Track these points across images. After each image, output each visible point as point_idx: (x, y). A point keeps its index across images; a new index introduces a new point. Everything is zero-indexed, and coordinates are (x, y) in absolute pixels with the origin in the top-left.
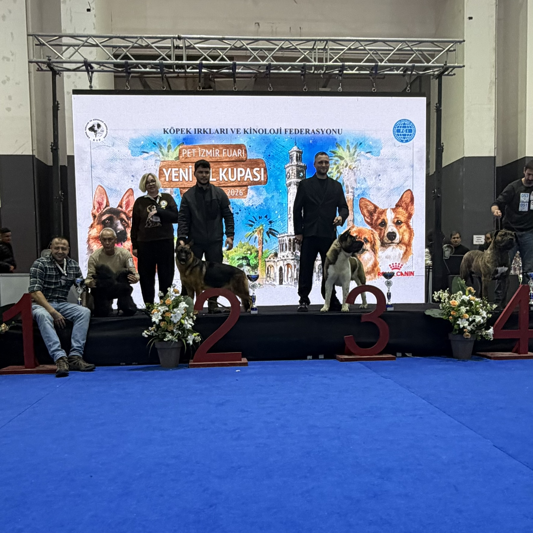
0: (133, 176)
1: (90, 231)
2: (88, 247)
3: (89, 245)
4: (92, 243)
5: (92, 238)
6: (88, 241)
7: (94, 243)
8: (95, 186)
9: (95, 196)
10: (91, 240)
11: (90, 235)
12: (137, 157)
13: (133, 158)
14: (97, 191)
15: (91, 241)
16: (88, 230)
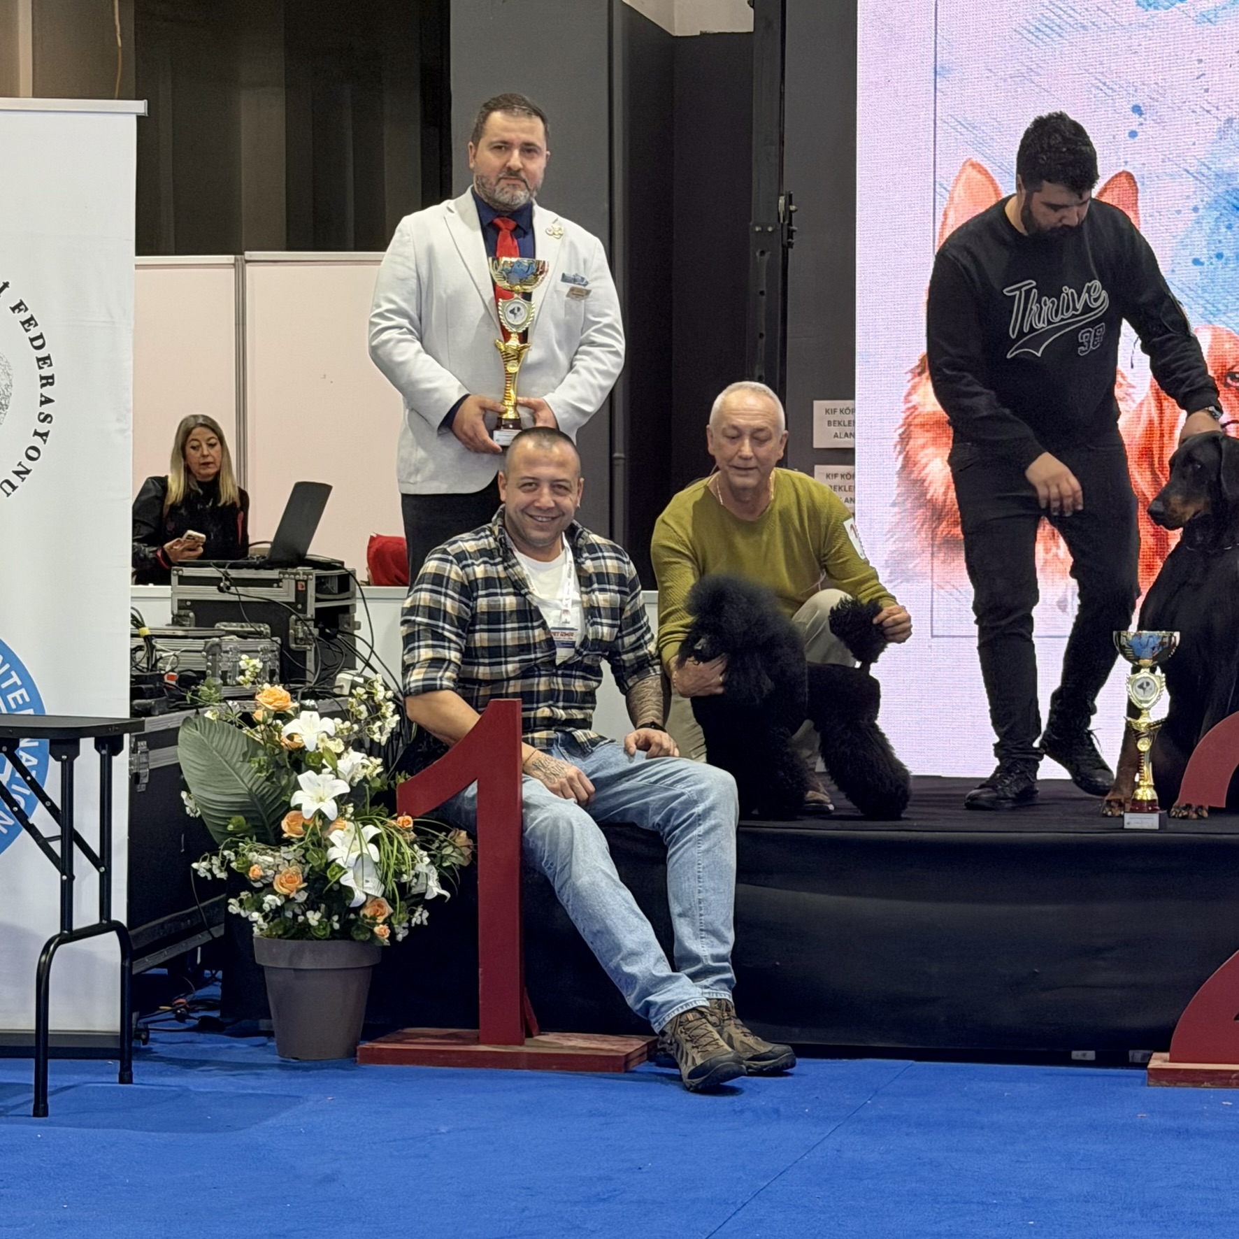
0: (1137, 109)
1: (914, 388)
2: (904, 467)
3: (907, 459)
4: (923, 447)
5: (922, 425)
6: (905, 438)
7: (930, 450)
8: (949, 170)
9: (945, 215)
10: (917, 432)
11: (915, 407)
12: (1162, 13)
13: (1144, 16)
14: (960, 192)
15: (920, 438)
16: (910, 385)
